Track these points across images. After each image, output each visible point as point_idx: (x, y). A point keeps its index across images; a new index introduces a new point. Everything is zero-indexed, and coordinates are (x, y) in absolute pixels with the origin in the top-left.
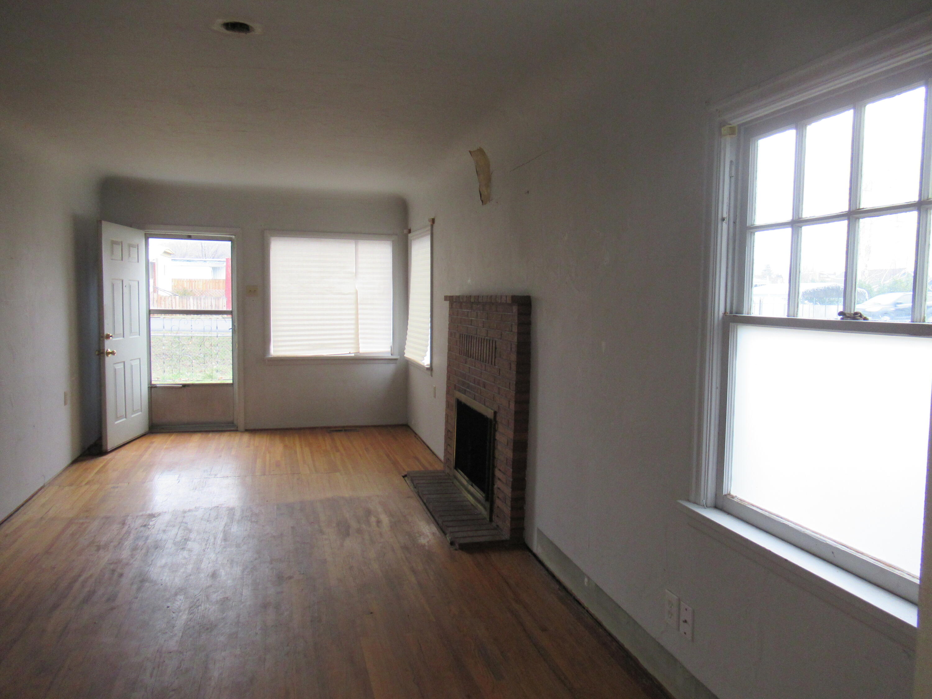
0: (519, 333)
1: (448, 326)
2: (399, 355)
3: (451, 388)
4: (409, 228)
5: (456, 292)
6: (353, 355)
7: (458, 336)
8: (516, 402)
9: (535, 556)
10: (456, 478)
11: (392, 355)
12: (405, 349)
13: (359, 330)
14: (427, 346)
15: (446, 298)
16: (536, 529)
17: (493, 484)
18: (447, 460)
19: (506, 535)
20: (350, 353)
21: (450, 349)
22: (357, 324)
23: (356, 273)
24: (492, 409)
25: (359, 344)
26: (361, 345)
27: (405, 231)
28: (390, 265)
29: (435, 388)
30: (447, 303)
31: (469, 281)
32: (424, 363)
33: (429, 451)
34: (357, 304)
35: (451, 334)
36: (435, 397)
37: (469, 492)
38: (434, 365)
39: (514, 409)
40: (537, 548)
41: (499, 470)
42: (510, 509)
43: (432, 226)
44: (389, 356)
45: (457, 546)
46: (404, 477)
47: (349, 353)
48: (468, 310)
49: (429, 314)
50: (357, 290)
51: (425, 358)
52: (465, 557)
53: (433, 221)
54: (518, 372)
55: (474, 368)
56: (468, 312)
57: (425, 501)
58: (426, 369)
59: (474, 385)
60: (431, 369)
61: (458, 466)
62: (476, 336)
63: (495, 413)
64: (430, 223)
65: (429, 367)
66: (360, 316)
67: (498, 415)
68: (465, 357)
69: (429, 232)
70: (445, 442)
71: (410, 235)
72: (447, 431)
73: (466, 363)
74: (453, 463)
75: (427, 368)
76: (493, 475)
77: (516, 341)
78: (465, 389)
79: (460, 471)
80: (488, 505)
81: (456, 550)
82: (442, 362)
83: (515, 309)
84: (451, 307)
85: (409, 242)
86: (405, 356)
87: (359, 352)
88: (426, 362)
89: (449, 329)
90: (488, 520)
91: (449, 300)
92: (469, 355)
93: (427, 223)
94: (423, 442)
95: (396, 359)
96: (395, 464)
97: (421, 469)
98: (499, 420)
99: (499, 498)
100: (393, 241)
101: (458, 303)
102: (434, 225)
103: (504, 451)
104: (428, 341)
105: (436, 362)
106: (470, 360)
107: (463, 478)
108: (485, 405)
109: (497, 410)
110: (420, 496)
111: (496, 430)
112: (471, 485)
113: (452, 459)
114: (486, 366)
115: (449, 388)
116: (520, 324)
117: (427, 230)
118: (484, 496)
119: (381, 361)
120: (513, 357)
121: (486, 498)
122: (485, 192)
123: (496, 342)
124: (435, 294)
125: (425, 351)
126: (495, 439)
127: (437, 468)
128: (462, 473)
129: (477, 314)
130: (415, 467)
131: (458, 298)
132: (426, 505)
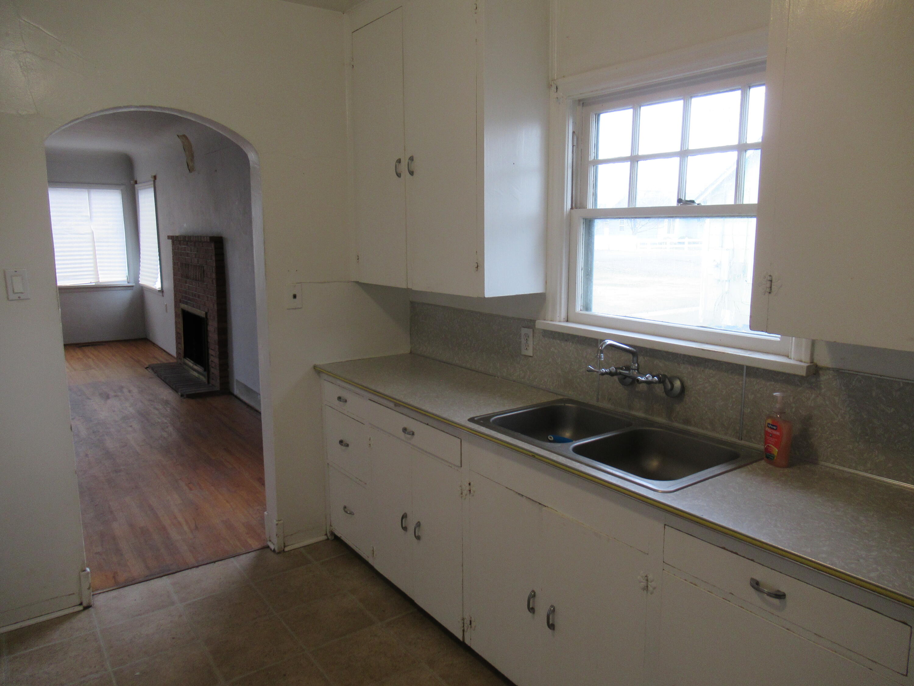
0: (216, 261)
1: (172, 258)
2: (134, 283)
3: (177, 302)
4: (136, 180)
5: (176, 233)
6: (94, 284)
7: (179, 264)
8: (217, 304)
9: (236, 397)
10: (185, 363)
11: (128, 283)
12: (139, 277)
13: (98, 264)
14: (157, 274)
15: (169, 237)
16: (235, 381)
17: (208, 360)
18: (178, 353)
20: (91, 283)
21: (175, 274)
22: (95, 259)
23: (91, 217)
24: (204, 311)
25: (98, 275)
26: (100, 276)
27: (132, 182)
28: (121, 210)
29: (166, 305)
30: (170, 241)
31: (185, 225)
32: (156, 287)
33: (164, 353)
34: (94, 242)
35: (174, 264)
36: (167, 311)
37: (194, 370)
38: (164, 289)
39: (216, 309)
40: (236, 391)
41: (212, 349)
42: (218, 371)
43: (154, 182)
44: (126, 284)
45: (185, 396)
46: (146, 368)
47: (90, 282)
48: (185, 246)
49: (157, 249)
50: (92, 230)
51: (156, 283)
53: (155, 177)
54: (217, 285)
55: (191, 286)
56: (185, 247)
57: (163, 379)
58: (158, 291)
59: (192, 297)
60: (162, 291)
61: (186, 356)
62: (191, 264)
63: (206, 314)
64: (153, 179)
65: (160, 290)
67: (209, 314)
68: (185, 279)
69: (153, 186)
70: (177, 342)
71: (136, 186)
72: (177, 333)
73: (186, 283)
74: (182, 355)
76: (208, 354)
77: (215, 265)
78: (187, 301)
79: (187, 358)
80: (205, 373)
81: (184, 398)
82: (170, 285)
83: (213, 245)
84: (173, 244)
85: (136, 190)
86: (140, 283)
87: (99, 282)
88: (158, 286)
89: (173, 260)
90: (207, 383)
91: (171, 239)
92: (187, 277)
93: (151, 178)
94: (160, 348)
95: (133, 286)
96: (138, 361)
97: (159, 362)
98: (208, 317)
99: (212, 367)
100: (122, 190)
101: (176, 241)
102: (156, 181)
103: (213, 336)
104: (158, 270)
105: (166, 286)
106: (188, 280)
107: (190, 363)
108: (200, 309)
109: (207, 311)
110: (159, 376)
111: (207, 324)
112: (196, 365)
113: (182, 352)
114: (198, 283)
115: (176, 302)
116: (216, 255)
117: (151, 184)
118: (203, 369)
119: (119, 288)
120: (214, 276)
121: (205, 370)
122: (191, 164)
123: (203, 267)
124: (160, 233)
125: (157, 278)
126: (207, 330)
127: (171, 361)
128: (189, 359)
129: (191, 249)
130: (154, 362)
131: (177, 237)
132: (163, 380)
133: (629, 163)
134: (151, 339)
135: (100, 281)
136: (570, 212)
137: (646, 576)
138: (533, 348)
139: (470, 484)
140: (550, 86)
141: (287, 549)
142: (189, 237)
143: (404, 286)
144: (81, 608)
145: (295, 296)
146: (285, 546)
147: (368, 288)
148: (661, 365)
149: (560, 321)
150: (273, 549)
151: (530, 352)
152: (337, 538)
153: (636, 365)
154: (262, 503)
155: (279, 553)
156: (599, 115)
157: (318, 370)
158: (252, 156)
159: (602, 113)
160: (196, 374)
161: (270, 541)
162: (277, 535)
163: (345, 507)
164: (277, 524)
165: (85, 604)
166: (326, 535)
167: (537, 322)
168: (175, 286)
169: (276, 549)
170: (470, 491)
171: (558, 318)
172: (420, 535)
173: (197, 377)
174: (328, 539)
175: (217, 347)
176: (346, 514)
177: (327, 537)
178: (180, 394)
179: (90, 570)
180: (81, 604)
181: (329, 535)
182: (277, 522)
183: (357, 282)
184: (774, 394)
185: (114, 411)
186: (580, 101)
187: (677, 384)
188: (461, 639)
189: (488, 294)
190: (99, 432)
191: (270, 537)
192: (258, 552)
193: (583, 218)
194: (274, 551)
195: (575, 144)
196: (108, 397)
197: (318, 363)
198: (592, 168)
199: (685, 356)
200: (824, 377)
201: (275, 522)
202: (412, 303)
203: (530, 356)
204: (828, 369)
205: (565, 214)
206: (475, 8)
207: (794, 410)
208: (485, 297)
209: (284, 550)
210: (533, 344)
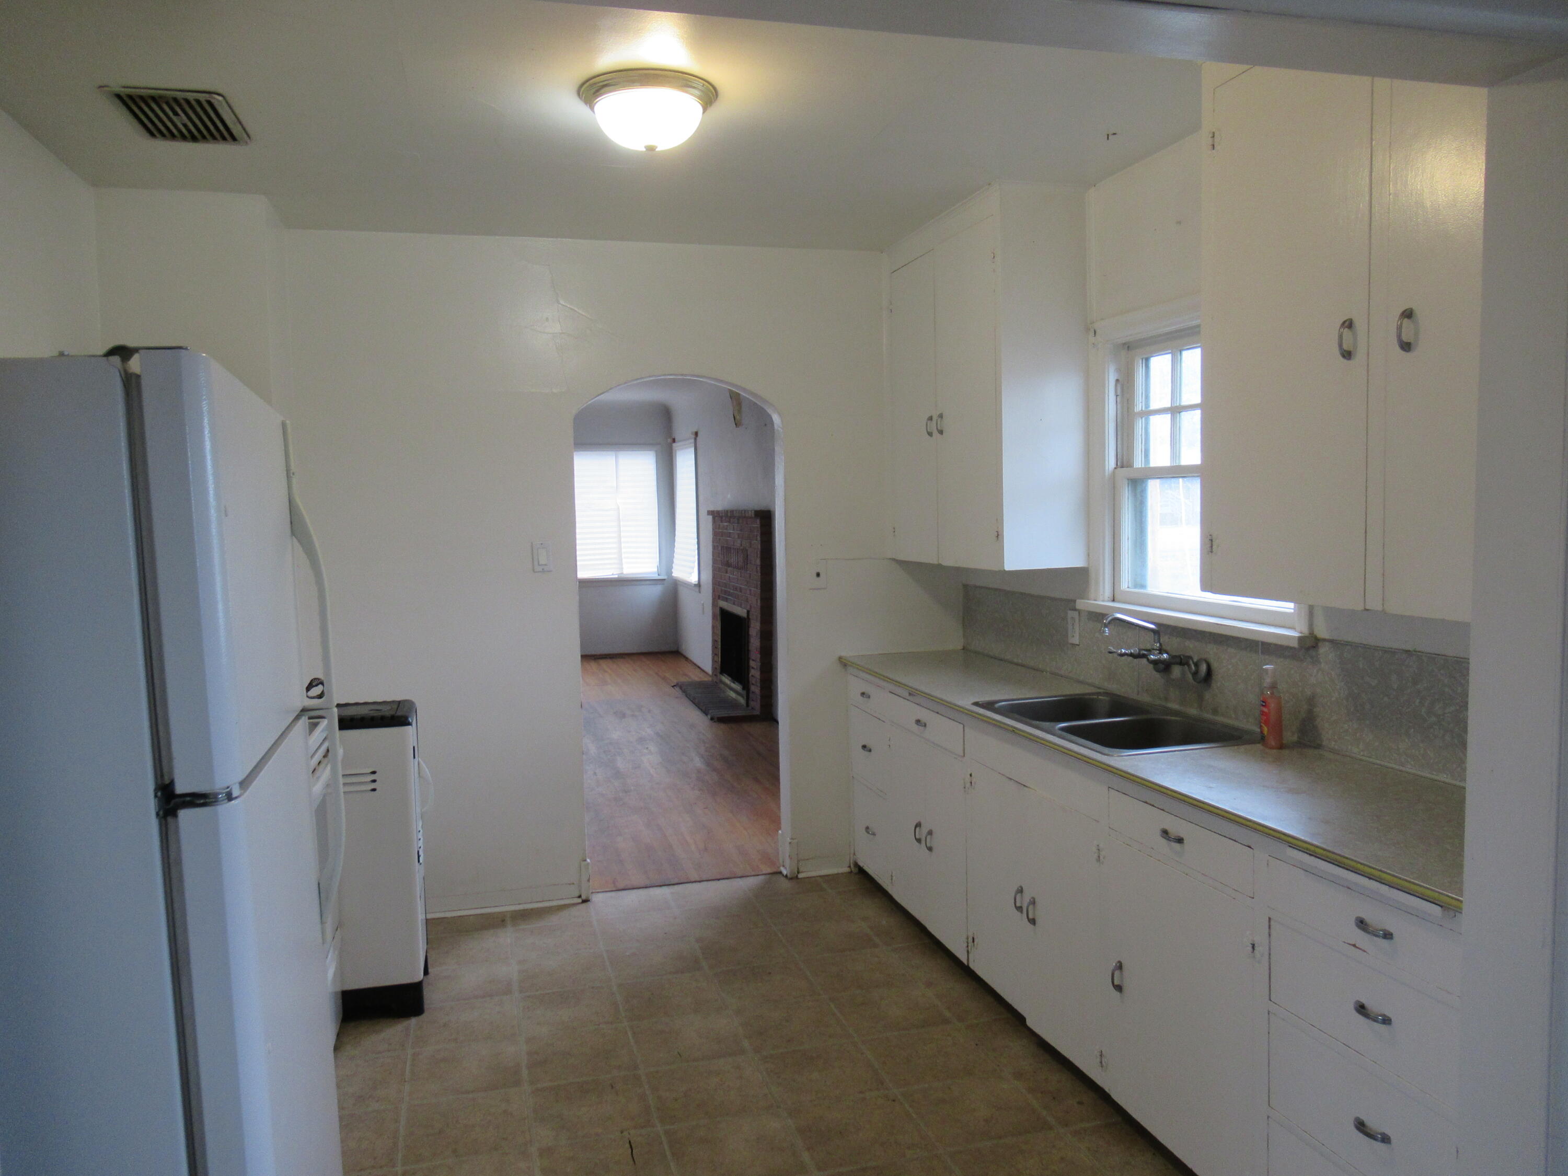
0: (762, 542)
1: (711, 539)
2: (666, 575)
3: (716, 597)
4: (674, 437)
5: (719, 506)
6: (616, 576)
7: (720, 548)
10: (721, 682)
11: (659, 575)
12: (672, 568)
13: (623, 549)
14: (694, 562)
15: (711, 513)
17: (748, 675)
18: (714, 669)
19: (757, 712)
20: (613, 575)
21: (714, 561)
22: (620, 543)
23: (617, 487)
24: (746, 609)
25: (622, 565)
26: (624, 566)
27: (670, 440)
28: (655, 477)
29: (703, 605)
30: (710, 517)
31: (729, 496)
32: (692, 580)
33: (697, 669)
34: (619, 520)
35: (714, 548)
36: (703, 613)
37: (732, 689)
38: (701, 582)
39: (760, 605)
41: (753, 660)
42: (759, 689)
43: (695, 439)
44: (656, 577)
45: (716, 720)
46: (673, 687)
47: (611, 574)
48: (727, 522)
49: (695, 529)
50: (618, 505)
51: (693, 574)
52: (723, 726)
53: (696, 434)
54: (762, 574)
55: (732, 576)
56: (727, 526)
57: (692, 699)
58: (693, 585)
59: (732, 592)
60: (699, 585)
61: (723, 671)
62: (733, 546)
63: (748, 612)
64: (693, 436)
65: (697, 583)
66: (622, 534)
67: (751, 612)
68: (726, 567)
69: (693, 445)
70: (713, 653)
71: (674, 445)
72: (714, 641)
73: (727, 572)
74: (719, 670)
75: (695, 584)
76: (748, 666)
77: (760, 548)
78: (726, 597)
79: (724, 674)
80: (744, 693)
81: (715, 722)
82: (707, 577)
83: (758, 521)
84: (714, 521)
85: (674, 452)
86: (673, 575)
87: (622, 573)
88: (694, 578)
89: (713, 542)
90: (745, 705)
91: (712, 515)
92: (728, 564)
93: (691, 435)
94: (693, 663)
95: (664, 580)
96: (664, 678)
97: (690, 680)
98: (750, 617)
99: (753, 684)
100: (656, 451)
101: (719, 517)
102: (698, 438)
103: (755, 642)
104: (695, 557)
105: (703, 577)
106: (729, 569)
107: (726, 680)
108: (741, 607)
109: (749, 609)
110: (687, 696)
111: (749, 627)
112: (734, 683)
113: (718, 666)
114: (741, 572)
115: (714, 600)
116: (762, 534)
117: (691, 443)
118: (742, 687)
119: (648, 582)
120: (758, 562)
121: (744, 689)
122: (738, 417)
123: (747, 550)
124: (700, 508)
125: (693, 568)
126: (748, 635)
127: (706, 679)
128: (726, 676)
129: (734, 527)
130: (683, 679)
131: (718, 512)
132: (692, 701)
133: (1169, 416)
134: (684, 654)
135: (625, 572)
136: (1114, 472)
137: (1098, 846)
138: (1080, 634)
139: (971, 775)
140: (1087, 330)
141: (800, 876)
142: (732, 511)
143: (935, 562)
144: (580, 900)
145: (818, 575)
146: (798, 873)
147: (905, 565)
148: (1191, 646)
149: (1103, 601)
150: (785, 875)
151: (1076, 640)
152: (861, 872)
153: (1158, 645)
154: (776, 821)
155: (791, 879)
156: (1147, 360)
157: (844, 663)
158: (776, 418)
159: (1152, 357)
160: (733, 695)
161: (783, 866)
162: (789, 856)
163: (867, 828)
164: (790, 843)
165: (584, 897)
166: (850, 867)
167: (1078, 601)
168: (714, 577)
169: (789, 875)
170: (971, 783)
171: (1101, 598)
172: (932, 845)
173: (734, 699)
174: (851, 872)
175: (759, 656)
176: (869, 835)
177: (851, 869)
178: (709, 717)
179: (591, 861)
180: (580, 897)
181: (852, 866)
182: (790, 841)
183: (894, 560)
184: (1264, 667)
185: (629, 732)
186: (1124, 344)
187: (1204, 668)
188: (966, 962)
189: (1009, 566)
190: (610, 751)
191: (783, 862)
192: (768, 876)
193: (1128, 479)
194: (786, 876)
195: (1119, 393)
196: (624, 716)
197: (843, 654)
198: (1139, 421)
199: (1210, 633)
200: (1323, 649)
201: (789, 840)
202: (965, 586)
203: (1077, 645)
204: (1324, 640)
205: (1107, 474)
206: (993, 257)
207: (1300, 689)
208: (1005, 570)
209: (797, 876)
210: (1080, 630)
